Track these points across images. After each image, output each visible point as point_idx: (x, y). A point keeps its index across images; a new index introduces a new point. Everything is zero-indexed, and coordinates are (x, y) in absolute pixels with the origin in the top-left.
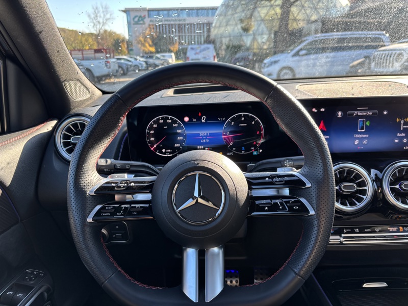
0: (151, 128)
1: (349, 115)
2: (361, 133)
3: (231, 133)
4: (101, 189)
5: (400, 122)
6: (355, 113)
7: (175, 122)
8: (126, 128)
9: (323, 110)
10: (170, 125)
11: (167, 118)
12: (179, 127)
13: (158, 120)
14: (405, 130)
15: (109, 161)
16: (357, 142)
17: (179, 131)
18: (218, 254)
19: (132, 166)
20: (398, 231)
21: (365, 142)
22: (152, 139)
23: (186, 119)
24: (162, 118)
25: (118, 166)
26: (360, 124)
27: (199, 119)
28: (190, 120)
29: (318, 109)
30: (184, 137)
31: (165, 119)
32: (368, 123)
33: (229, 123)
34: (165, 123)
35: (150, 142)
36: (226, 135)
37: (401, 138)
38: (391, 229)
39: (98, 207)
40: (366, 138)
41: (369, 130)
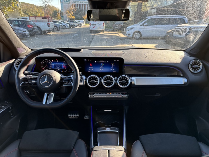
0: (42, 63)
1: (98, 62)
2: (101, 67)
3: (66, 65)
4: (24, 78)
5: (112, 64)
6: (100, 61)
7: (49, 61)
8: (35, 63)
9: (91, 60)
10: (48, 63)
11: (47, 60)
12: (51, 63)
13: (44, 61)
14: (113, 67)
15: (28, 72)
16: (100, 69)
17: (50, 64)
18: (53, 95)
19: (34, 73)
20: (110, 94)
21: (103, 70)
22: (43, 66)
23: (53, 61)
24: (46, 60)
25: (30, 73)
26: (101, 65)
27: (56, 61)
28: (54, 61)
29: (90, 60)
30: (52, 66)
31: (46, 61)
32: (103, 64)
33: (65, 63)
34: (46, 62)
35: (42, 67)
36: (64, 66)
37: (112, 69)
38: (108, 93)
39: (23, 82)
40: (103, 68)
41: (103, 66)
